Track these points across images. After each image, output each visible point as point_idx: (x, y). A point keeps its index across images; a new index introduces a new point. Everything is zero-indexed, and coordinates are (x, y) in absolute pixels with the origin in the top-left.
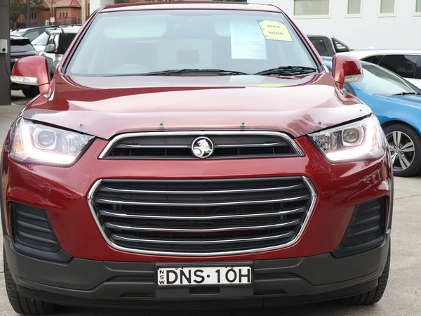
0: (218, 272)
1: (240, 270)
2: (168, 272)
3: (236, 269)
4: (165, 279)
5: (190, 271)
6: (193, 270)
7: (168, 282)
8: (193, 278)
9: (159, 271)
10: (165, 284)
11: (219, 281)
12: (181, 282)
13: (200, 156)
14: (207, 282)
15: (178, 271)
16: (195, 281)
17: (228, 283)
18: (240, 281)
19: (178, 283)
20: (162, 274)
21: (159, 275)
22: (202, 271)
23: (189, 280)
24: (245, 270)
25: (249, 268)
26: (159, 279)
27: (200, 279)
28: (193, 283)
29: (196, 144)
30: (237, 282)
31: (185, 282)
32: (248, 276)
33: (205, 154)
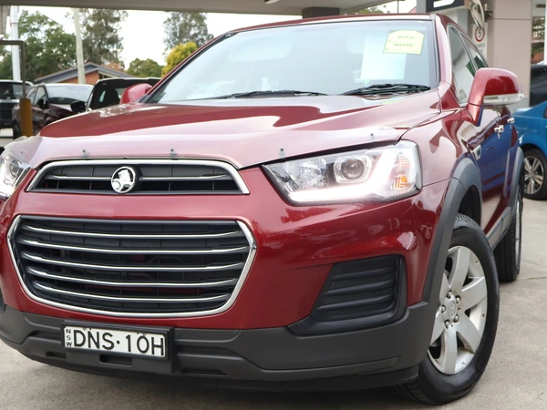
0: (128, 337)
1: (153, 338)
2: (75, 332)
3: (149, 337)
4: (72, 341)
5: (98, 333)
6: (102, 332)
7: (76, 344)
8: (102, 343)
9: (65, 330)
10: (73, 346)
11: (130, 350)
12: (90, 346)
13: (119, 191)
14: (117, 349)
15: (86, 332)
16: (104, 346)
17: (139, 353)
18: (153, 353)
19: (86, 346)
20: (68, 334)
21: (66, 334)
22: (111, 336)
23: (97, 344)
24: (158, 339)
25: (162, 337)
26: (66, 340)
27: (109, 345)
28: (102, 349)
29: (117, 176)
30: (149, 353)
31: (94, 347)
32: (161, 347)
33: (125, 188)
